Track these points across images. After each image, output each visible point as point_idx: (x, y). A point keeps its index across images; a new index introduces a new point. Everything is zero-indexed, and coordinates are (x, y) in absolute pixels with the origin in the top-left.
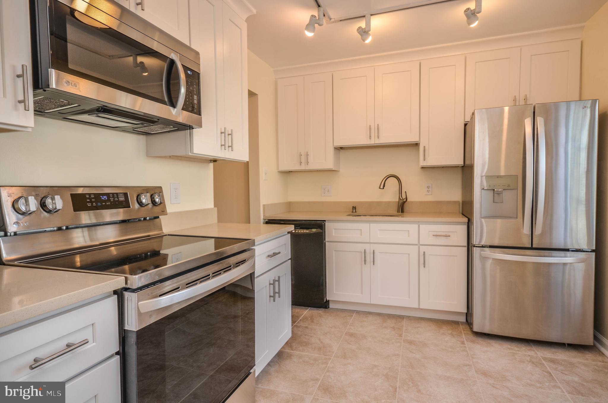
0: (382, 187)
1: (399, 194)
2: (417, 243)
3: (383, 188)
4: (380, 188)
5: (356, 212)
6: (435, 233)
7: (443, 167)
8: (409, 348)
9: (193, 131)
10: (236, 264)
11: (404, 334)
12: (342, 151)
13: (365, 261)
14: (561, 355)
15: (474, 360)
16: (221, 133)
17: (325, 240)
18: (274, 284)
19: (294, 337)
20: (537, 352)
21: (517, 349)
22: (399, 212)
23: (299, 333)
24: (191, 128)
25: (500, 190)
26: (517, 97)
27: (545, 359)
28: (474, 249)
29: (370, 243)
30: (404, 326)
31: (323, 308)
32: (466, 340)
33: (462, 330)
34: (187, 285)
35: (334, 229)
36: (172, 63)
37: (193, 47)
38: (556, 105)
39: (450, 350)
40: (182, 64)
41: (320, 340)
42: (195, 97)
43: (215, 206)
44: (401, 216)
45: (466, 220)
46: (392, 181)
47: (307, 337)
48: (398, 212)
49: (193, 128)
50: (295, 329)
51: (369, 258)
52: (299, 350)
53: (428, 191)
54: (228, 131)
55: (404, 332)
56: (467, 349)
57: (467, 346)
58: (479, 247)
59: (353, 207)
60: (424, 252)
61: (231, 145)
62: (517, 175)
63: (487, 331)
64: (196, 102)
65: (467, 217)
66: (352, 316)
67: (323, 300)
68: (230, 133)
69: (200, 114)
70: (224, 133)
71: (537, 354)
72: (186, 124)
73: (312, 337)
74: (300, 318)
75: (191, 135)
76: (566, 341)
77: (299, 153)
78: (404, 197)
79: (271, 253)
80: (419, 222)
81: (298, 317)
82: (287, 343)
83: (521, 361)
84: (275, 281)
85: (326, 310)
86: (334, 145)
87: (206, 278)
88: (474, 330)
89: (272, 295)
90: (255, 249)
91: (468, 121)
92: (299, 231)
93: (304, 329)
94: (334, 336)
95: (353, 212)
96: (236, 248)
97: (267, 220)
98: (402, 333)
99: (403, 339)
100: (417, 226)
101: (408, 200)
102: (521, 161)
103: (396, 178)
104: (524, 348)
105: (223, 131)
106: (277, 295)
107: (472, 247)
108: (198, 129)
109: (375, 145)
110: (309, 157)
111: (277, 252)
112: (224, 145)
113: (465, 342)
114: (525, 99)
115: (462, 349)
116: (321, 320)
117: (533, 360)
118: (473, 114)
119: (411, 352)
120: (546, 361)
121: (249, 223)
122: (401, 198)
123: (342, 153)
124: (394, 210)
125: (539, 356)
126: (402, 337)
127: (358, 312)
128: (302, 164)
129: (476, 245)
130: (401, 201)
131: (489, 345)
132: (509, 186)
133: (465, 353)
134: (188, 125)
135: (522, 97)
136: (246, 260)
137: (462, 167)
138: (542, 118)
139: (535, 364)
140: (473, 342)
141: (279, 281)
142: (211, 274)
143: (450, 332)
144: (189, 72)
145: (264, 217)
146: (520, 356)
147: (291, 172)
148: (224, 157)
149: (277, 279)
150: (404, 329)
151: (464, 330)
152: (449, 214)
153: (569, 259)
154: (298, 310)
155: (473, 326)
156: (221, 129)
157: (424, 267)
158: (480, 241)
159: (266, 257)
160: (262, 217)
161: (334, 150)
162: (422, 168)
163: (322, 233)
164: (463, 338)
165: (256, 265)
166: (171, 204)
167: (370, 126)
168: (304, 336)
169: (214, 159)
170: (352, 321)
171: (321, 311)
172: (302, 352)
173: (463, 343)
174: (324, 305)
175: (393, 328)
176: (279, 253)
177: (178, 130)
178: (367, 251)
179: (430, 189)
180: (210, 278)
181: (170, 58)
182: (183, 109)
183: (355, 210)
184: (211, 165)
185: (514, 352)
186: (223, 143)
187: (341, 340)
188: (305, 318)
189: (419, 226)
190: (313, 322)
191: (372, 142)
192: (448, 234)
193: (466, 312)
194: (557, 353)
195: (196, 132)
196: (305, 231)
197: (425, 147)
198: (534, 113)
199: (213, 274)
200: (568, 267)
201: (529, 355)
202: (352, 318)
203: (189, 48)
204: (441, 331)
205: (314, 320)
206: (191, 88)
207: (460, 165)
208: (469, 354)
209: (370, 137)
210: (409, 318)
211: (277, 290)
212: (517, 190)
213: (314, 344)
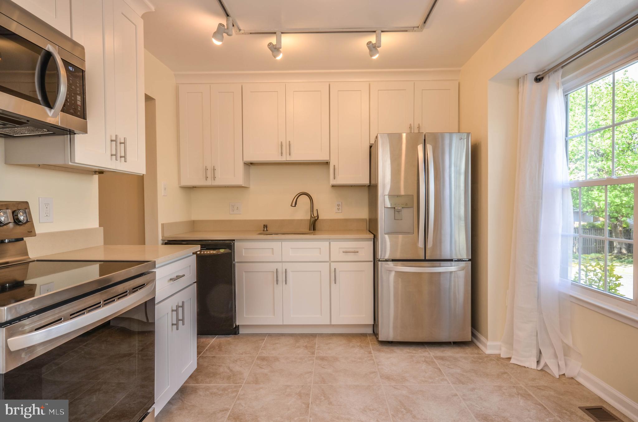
0: (293, 205)
1: (311, 212)
2: (328, 260)
3: (295, 206)
4: (291, 206)
5: (267, 230)
6: (345, 250)
7: (352, 186)
8: (321, 364)
9: (74, 138)
10: (133, 289)
11: (316, 351)
12: (252, 167)
13: (277, 280)
14: (449, 352)
15: (379, 367)
16: (112, 141)
17: (234, 261)
18: (177, 311)
19: (200, 370)
20: (430, 352)
21: (414, 352)
22: (311, 230)
23: (206, 364)
24: (71, 133)
25: (400, 208)
26: (412, 125)
27: (436, 357)
28: (379, 264)
29: (282, 262)
30: (317, 343)
31: (233, 335)
32: (373, 349)
33: (370, 341)
34: (71, 315)
35: (244, 249)
36: (48, 55)
37: (75, 39)
38: (442, 135)
39: (359, 360)
40: (61, 58)
41: (229, 368)
42: (79, 98)
43: (100, 225)
44: (312, 234)
45: (372, 236)
46: (304, 200)
47: (214, 367)
48: (309, 230)
49: (75, 134)
50: (201, 360)
51: (281, 278)
52: (206, 382)
53: (338, 209)
54: (120, 139)
55: (316, 349)
56: (374, 358)
57: (373, 355)
58: (383, 261)
59: (264, 225)
60: (335, 269)
61: (124, 155)
62: (413, 195)
63: (390, 339)
64: (79, 103)
65: (373, 234)
66: (264, 339)
67: (232, 325)
68: (123, 141)
69: (84, 117)
70: (115, 141)
71: (430, 354)
72: (66, 128)
73: (220, 366)
74: (206, 349)
75: (71, 141)
76: (452, 340)
77: (205, 167)
78: (315, 215)
79: (174, 276)
80: (330, 239)
81: (204, 347)
82: (191, 377)
83: (418, 362)
84: (178, 307)
85: (236, 336)
86: (244, 160)
87: (96, 306)
88: (380, 340)
89: (175, 322)
90: (156, 272)
91: (373, 144)
92: (205, 252)
93: (211, 358)
94: (245, 362)
95: (264, 231)
96: (133, 271)
97: (166, 241)
98: (315, 351)
99: (315, 357)
100: (328, 243)
101: (319, 218)
102: (416, 182)
103: (307, 196)
104: (420, 351)
105: (114, 138)
106: (180, 322)
107: (378, 261)
108: (81, 134)
109: (286, 162)
110: (216, 171)
111: (181, 274)
112: (116, 155)
113: (372, 352)
114: (419, 127)
115: (369, 358)
116: (231, 347)
117: (427, 360)
118: (376, 138)
119: (323, 367)
120: (437, 359)
121: (145, 244)
122: (313, 216)
123: (253, 169)
124: (306, 228)
125: (432, 355)
126: (314, 354)
127: (270, 335)
128: (208, 179)
129: (380, 260)
130: (313, 219)
131: (392, 352)
132: (406, 204)
133: (372, 362)
134: (67, 129)
135: (416, 126)
136: (145, 284)
137: (369, 186)
138: (431, 145)
139: (428, 363)
140: (379, 351)
141: (183, 307)
142: (102, 302)
143: (359, 344)
144: (71, 68)
145: (162, 238)
146: (416, 358)
147: (196, 187)
148: (115, 169)
149: (180, 304)
150: (317, 346)
151: (371, 341)
152: (358, 231)
153: (452, 268)
154: (204, 339)
155: (378, 336)
156: (111, 136)
157: (335, 283)
158: (385, 256)
159: (168, 281)
160: (160, 238)
161: (244, 165)
162: (332, 186)
163: (231, 253)
164: (370, 348)
165: (156, 290)
166: (40, 223)
167: (281, 142)
168: (211, 366)
169: (99, 169)
170: (264, 344)
171: (230, 339)
172: (209, 384)
173: (370, 353)
174: (234, 331)
175: (306, 347)
176: (184, 275)
177: (54, 134)
178: (280, 271)
179: (340, 207)
180: (101, 306)
181: (46, 49)
182: (63, 110)
183: (266, 229)
184: (96, 177)
185: (413, 355)
186: (114, 153)
187: (253, 365)
188: (213, 347)
189: (330, 243)
190: (220, 350)
191: (283, 159)
192: (356, 250)
193: (373, 324)
194: (445, 352)
195: (79, 138)
196: (211, 252)
197: (334, 166)
198: (425, 140)
199: (105, 301)
200: (453, 275)
201: (424, 356)
202: (264, 342)
203: (70, 40)
204: (351, 344)
205: (222, 348)
206: (73, 87)
207: (367, 185)
208: (376, 363)
209: (282, 153)
210: (321, 335)
211: (180, 317)
212: (412, 208)
213: (223, 373)
